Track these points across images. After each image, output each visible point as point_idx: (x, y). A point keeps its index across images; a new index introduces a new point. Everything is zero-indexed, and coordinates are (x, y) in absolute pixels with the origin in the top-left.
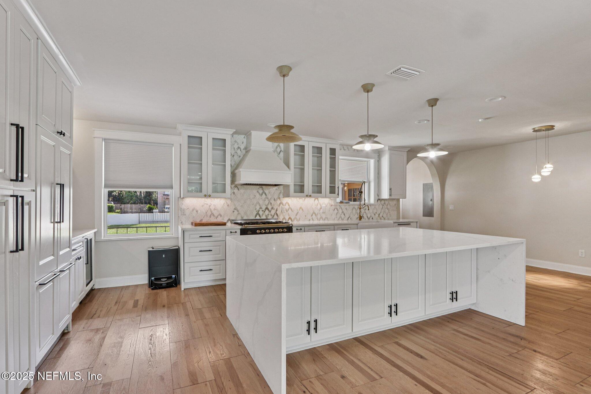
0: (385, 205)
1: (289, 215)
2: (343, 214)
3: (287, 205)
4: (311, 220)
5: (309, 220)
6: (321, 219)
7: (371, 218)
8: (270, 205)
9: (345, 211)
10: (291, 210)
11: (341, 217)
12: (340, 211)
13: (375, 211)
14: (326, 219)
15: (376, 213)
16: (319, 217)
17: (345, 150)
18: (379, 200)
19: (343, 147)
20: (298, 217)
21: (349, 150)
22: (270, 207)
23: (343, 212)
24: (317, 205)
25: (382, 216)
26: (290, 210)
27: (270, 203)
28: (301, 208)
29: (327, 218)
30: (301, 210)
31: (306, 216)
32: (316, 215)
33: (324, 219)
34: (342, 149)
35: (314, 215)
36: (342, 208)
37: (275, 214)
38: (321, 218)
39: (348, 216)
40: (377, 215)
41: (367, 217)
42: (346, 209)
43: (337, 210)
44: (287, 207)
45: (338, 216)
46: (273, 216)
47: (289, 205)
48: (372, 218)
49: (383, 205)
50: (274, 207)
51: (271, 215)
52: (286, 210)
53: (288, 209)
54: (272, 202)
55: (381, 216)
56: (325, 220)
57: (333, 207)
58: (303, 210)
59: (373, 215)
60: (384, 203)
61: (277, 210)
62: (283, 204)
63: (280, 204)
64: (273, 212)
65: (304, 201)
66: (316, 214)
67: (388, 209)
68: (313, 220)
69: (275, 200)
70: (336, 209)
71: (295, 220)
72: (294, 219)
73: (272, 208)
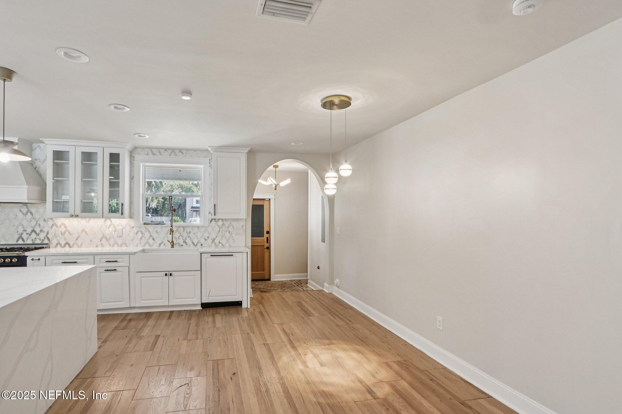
0: (224, 227)
1: (65, 239)
2: (151, 239)
3: (63, 227)
4: (100, 246)
5: (97, 246)
6: (116, 245)
7: (199, 245)
8: (37, 227)
9: (155, 235)
10: (69, 233)
11: (147, 242)
12: (147, 235)
13: (206, 235)
14: (124, 245)
15: (208, 237)
16: (112, 241)
17: (154, 154)
18: (213, 221)
19: (152, 151)
20: (79, 242)
21: (161, 154)
22: (38, 230)
23: (151, 236)
24: (110, 226)
25: (219, 242)
26: (67, 233)
27: (38, 224)
28: (83, 230)
29: (126, 244)
30: (84, 233)
31: (91, 241)
32: (107, 240)
33: (120, 245)
34: (150, 153)
35: (104, 239)
36: (149, 231)
37: (46, 237)
38: (116, 243)
39: (160, 242)
40: (210, 241)
41: (193, 243)
42: (157, 232)
43: (142, 233)
44: (63, 229)
45: (144, 241)
46: (43, 240)
47: (66, 227)
48: (202, 245)
49: (221, 227)
50: (44, 230)
51: (40, 239)
52: (61, 232)
53: (65, 232)
54: (42, 222)
55: (217, 241)
56: (121, 245)
57: (136, 230)
58: (86, 233)
59: (203, 241)
60: (223, 225)
61: (48, 233)
62: (57, 226)
63: (53, 225)
64: (42, 236)
65: (88, 222)
66: (108, 239)
67: (229, 232)
68: (102, 245)
69: (45, 220)
70: (139, 233)
71: (75, 246)
72: (73, 244)
73: (41, 231)
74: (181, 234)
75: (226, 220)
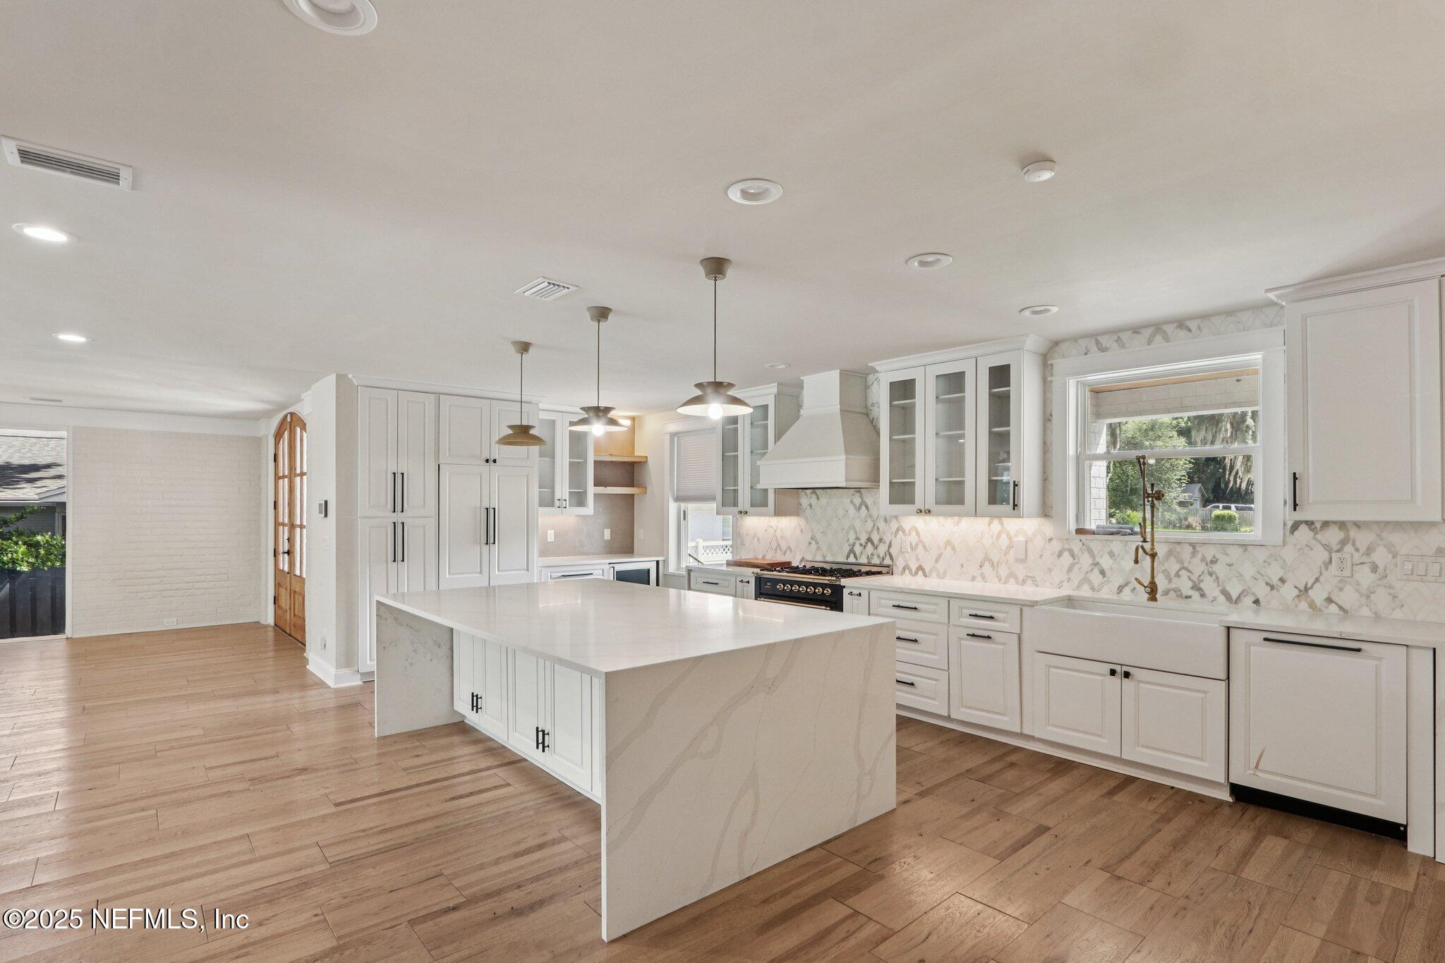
0: (1349, 548)
1: (918, 559)
2: (1096, 571)
3: (914, 533)
4: (979, 578)
5: (974, 579)
6: (1012, 580)
7: (1248, 601)
8: (875, 532)
9: (1106, 562)
10: (924, 546)
11: (1085, 580)
12: (1086, 560)
13: (1274, 573)
14: (1029, 581)
15: (1282, 580)
16: (1003, 571)
17: (1103, 349)
18: (1303, 528)
19: (1097, 342)
20: (941, 566)
21: (1123, 346)
22: (875, 538)
23: (1097, 564)
24: (999, 536)
25: (1329, 600)
26: (920, 547)
27: (876, 527)
28: (948, 543)
29: (1033, 579)
30: (949, 548)
31: (962, 566)
32: (993, 565)
33: (1021, 579)
34: (1094, 348)
35: (987, 564)
36: (1090, 552)
37: (887, 553)
38: (1012, 575)
39: (1121, 581)
40: (1288, 592)
41: (1228, 596)
42: (1111, 554)
43: (1073, 555)
44: (913, 538)
45: (1077, 576)
46: (883, 559)
47: (918, 534)
48: (1257, 602)
49: (1335, 547)
50: (885, 538)
51: (879, 556)
52: (911, 544)
53: (917, 545)
54: (881, 524)
55: (1318, 595)
56: (1024, 582)
57: (1056, 546)
58: (953, 548)
59: (1261, 591)
60: (1343, 543)
61: (890, 546)
62: (904, 531)
63: (898, 530)
64: (882, 549)
65: (957, 525)
66: (995, 563)
67: (1374, 569)
68: (983, 577)
69: (886, 520)
70: (1066, 554)
71: (934, 574)
72: (931, 570)
73: (881, 540)
74: (1186, 565)
75: (1357, 525)
